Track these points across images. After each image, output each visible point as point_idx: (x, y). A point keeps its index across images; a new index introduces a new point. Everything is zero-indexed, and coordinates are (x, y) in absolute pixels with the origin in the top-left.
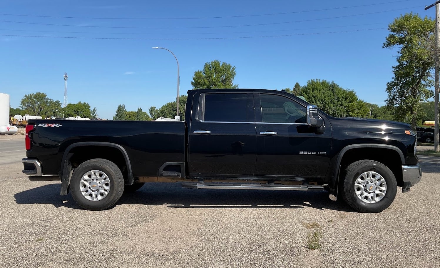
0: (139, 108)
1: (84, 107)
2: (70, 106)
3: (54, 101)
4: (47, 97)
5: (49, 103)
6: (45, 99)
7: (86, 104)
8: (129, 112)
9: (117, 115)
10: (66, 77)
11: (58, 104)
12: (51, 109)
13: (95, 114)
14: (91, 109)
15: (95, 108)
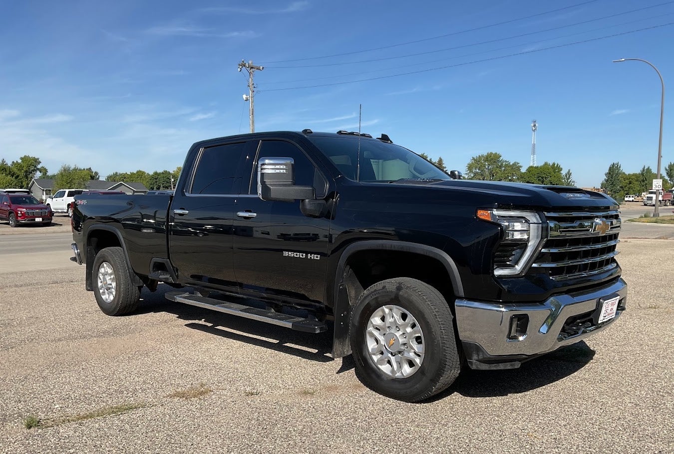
0: (644, 167)
1: (551, 170)
2: (530, 169)
3: (511, 164)
4: (501, 158)
5: (504, 167)
6: (498, 161)
7: (556, 165)
8: (629, 174)
9: (607, 181)
10: (535, 126)
11: (517, 167)
12: (506, 175)
13: (569, 181)
14: (564, 172)
15: (569, 170)
